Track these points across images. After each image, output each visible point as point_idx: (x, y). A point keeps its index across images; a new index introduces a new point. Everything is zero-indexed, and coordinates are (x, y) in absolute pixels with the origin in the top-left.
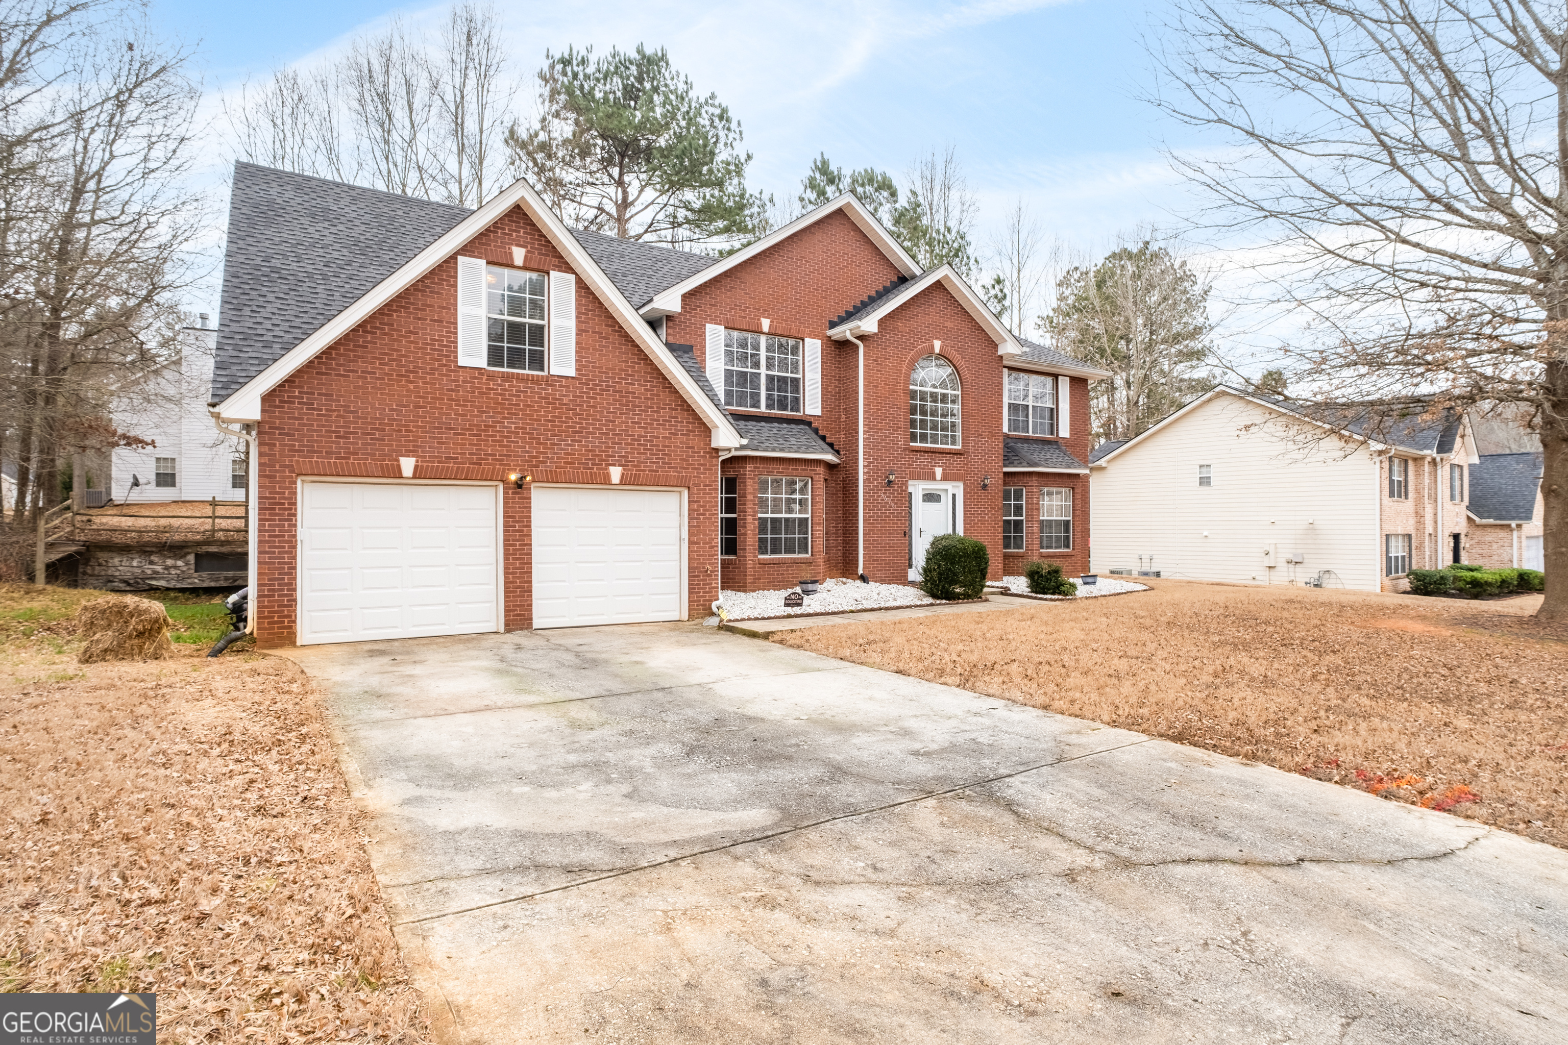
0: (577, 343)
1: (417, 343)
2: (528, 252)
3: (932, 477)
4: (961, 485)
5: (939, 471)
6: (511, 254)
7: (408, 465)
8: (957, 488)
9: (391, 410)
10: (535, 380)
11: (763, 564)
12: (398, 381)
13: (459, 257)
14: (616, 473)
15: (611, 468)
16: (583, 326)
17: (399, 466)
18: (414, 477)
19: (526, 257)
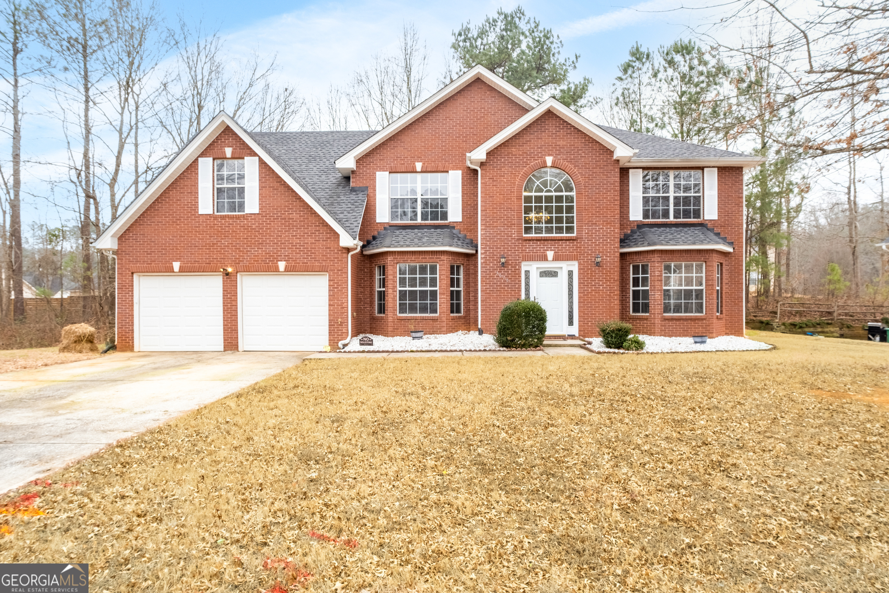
0: (260, 194)
1: (180, 205)
2: (234, 149)
3: (545, 258)
4: (576, 263)
5: (550, 254)
6: (225, 152)
7: (176, 266)
8: (574, 266)
9: (170, 239)
10: (238, 217)
11: (401, 320)
12: (172, 225)
13: (200, 159)
14: (282, 265)
15: (279, 263)
16: (264, 185)
17: (172, 267)
18: (180, 272)
19: (233, 152)
